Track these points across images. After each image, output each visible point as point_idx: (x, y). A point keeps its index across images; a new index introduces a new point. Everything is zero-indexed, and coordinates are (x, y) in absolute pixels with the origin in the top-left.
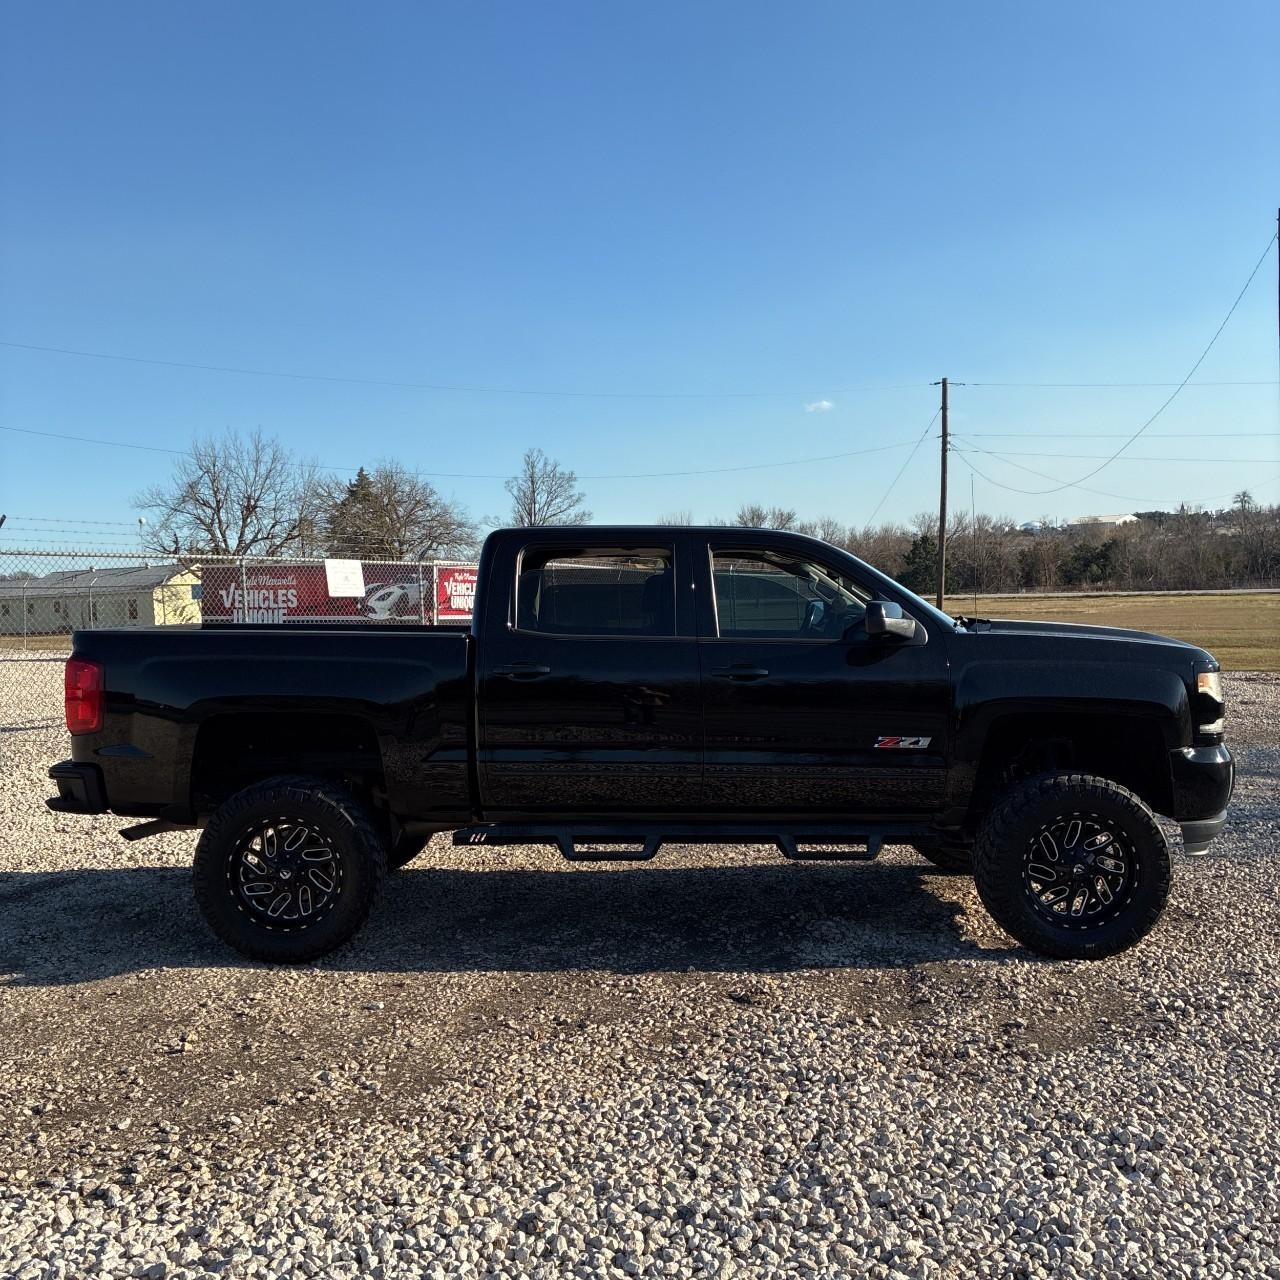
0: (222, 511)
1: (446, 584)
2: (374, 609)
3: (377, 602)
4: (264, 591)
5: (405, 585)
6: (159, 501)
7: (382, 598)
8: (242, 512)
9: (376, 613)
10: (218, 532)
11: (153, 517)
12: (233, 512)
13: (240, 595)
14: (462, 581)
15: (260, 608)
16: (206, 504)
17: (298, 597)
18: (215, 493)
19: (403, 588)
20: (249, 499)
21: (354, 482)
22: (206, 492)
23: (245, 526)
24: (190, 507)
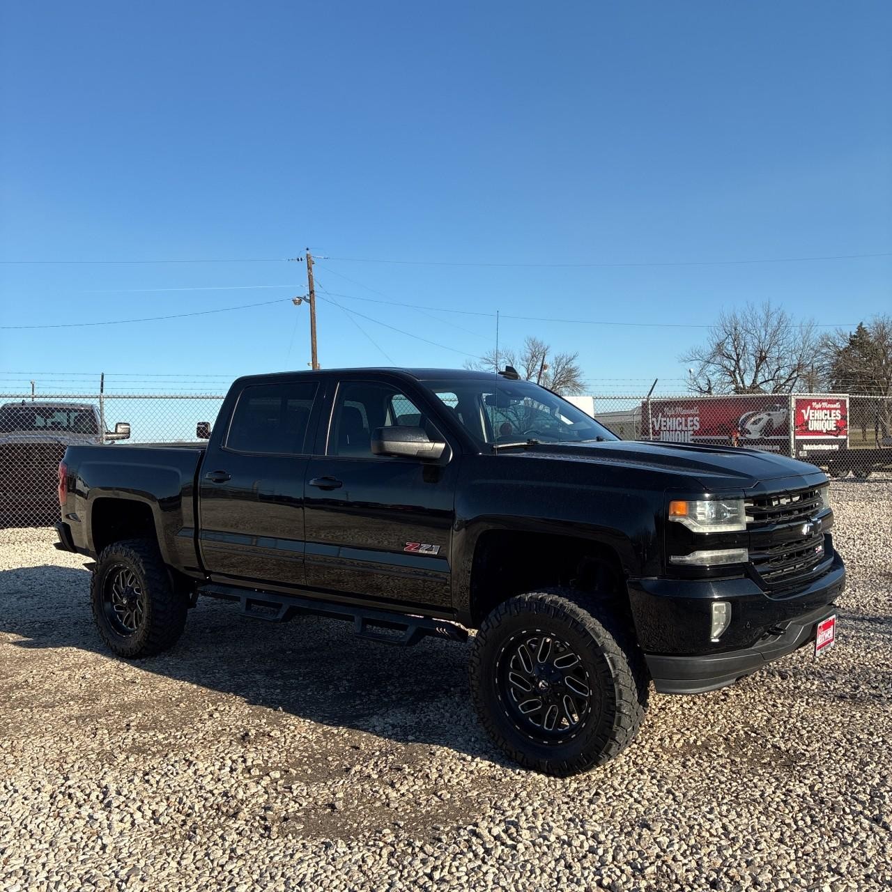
0: (741, 361)
1: (803, 411)
2: (749, 431)
3: (752, 426)
4: (679, 418)
5: (771, 413)
6: (698, 357)
7: (755, 423)
8: (756, 362)
9: (750, 433)
10: (738, 376)
11: (695, 367)
12: (749, 362)
13: (665, 421)
14: (819, 409)
15: (676, 430)
16: (729, 357)
17: (701, 423)
18: (736, 349)
19: (769, 415)
20: (761, 352)
21: (853, 334)
22: (730, 348)
23: (757, 371)
24: (718, 359)
